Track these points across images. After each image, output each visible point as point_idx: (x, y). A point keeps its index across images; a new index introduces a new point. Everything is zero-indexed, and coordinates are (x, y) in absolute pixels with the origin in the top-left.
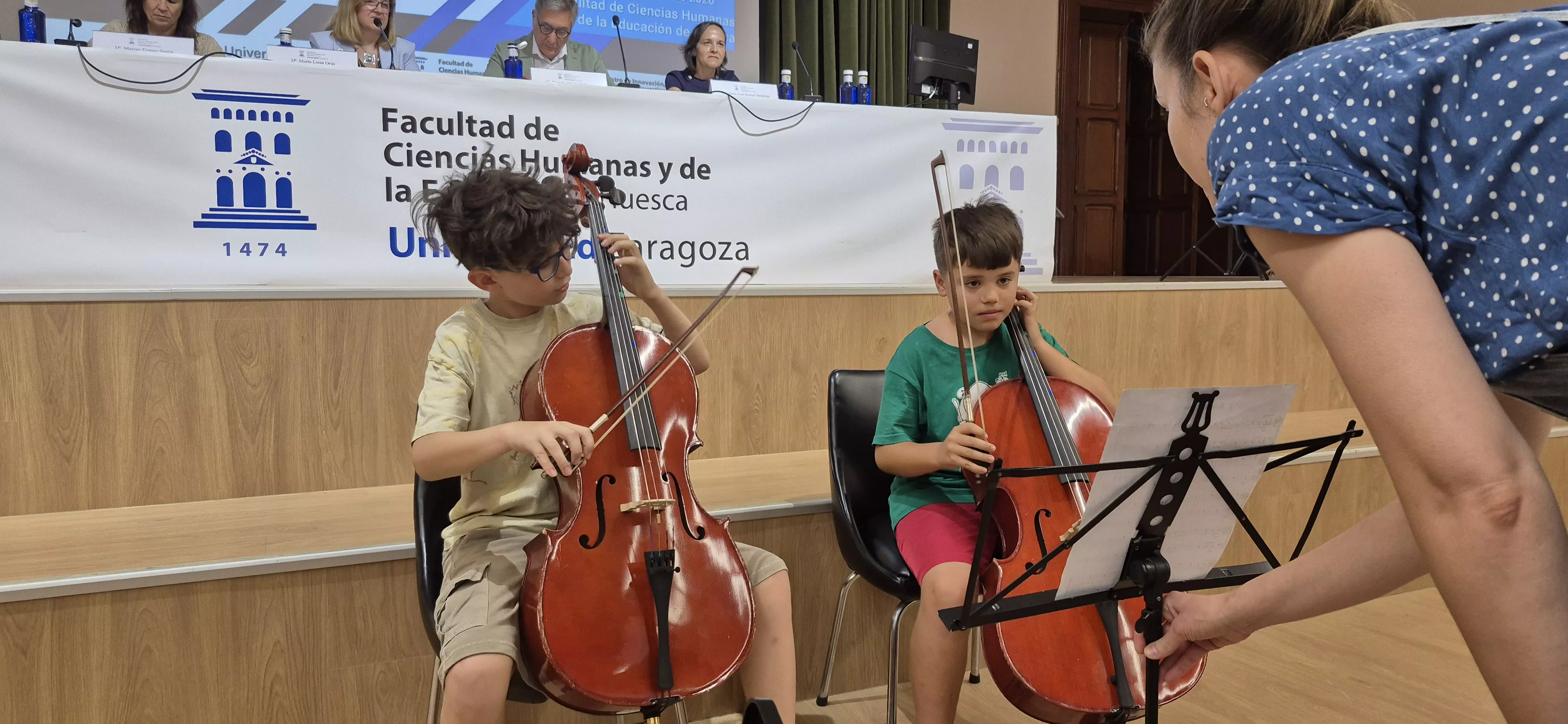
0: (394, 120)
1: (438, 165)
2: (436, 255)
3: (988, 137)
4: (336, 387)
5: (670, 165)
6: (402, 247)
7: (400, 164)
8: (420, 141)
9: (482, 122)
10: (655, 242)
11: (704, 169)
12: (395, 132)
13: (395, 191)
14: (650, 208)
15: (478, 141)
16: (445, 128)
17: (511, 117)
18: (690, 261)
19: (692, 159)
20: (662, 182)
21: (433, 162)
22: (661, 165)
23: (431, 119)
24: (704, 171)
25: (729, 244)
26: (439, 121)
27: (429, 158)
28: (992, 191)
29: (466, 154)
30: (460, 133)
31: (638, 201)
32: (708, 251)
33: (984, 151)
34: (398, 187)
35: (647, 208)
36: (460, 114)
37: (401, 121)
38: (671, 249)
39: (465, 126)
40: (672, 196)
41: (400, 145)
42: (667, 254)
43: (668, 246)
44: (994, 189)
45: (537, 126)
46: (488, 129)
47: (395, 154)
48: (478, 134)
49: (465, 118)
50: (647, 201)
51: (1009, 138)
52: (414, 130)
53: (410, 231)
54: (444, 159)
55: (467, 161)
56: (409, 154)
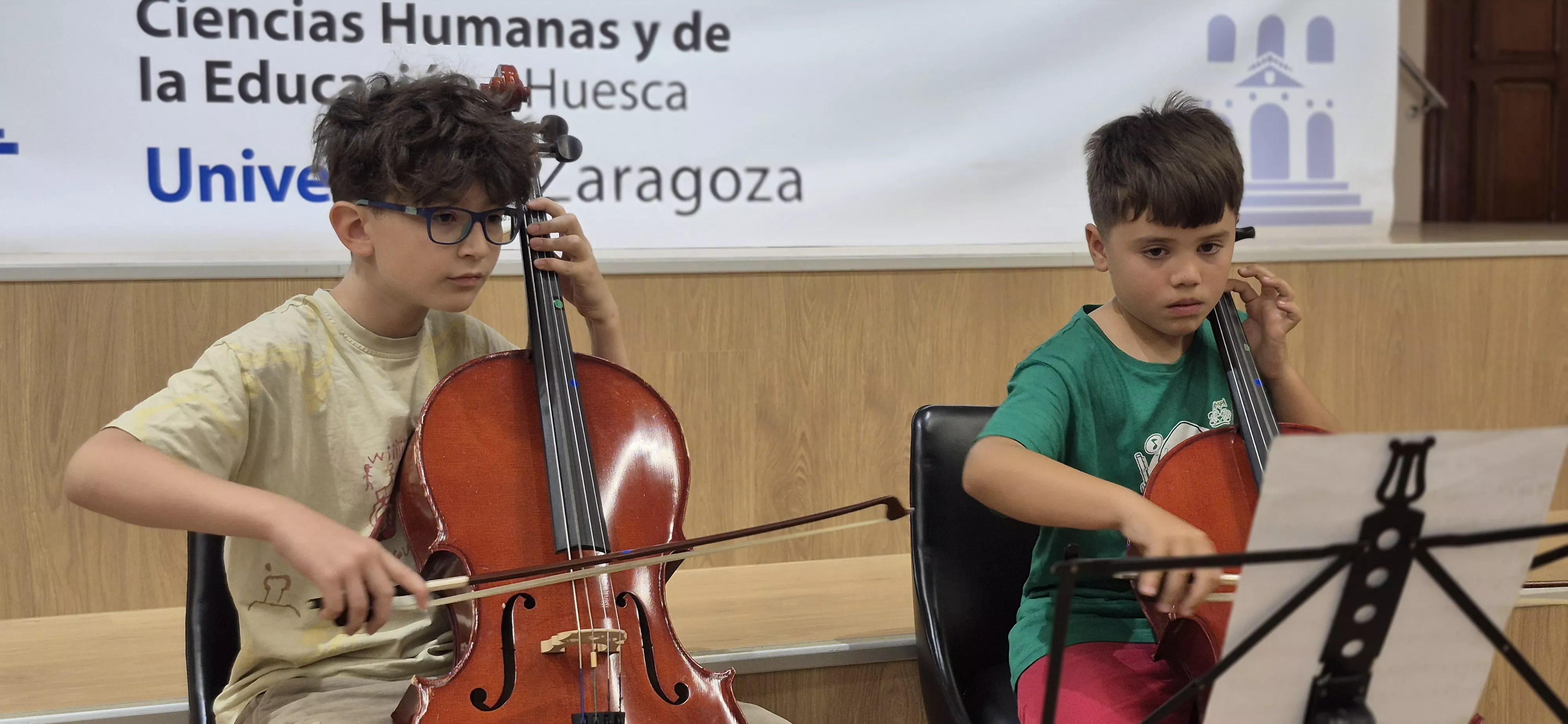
1: (233, 33)
2: (230, 196)
4: (54, 437)
5: (655, 27)
6: (170, 182)
7: (164, 33)
10: (627, 170)
11: (718, 32)
13: (156, 82)
14: (618, 108)
18: (690, 205)
19: (697, 16)
20: (641, 57)
21: (224, 29)
24: (718, 37)
25: (764, 172)
27: (217, 21)
28: (1273, 65)
29: (282, 13)
31: (596, 94)
32: (725, 184)
34: (163, 74)
35: (612, 108)
38: (658, 182)
40: (659, 84)
42: (650, 190)
43: (651, 176)
44: (1276, 61)
47: (156, 15)
50: (613, 93)
53: (184, 155)
54: (243, 22)
55: (284, 25)
56: (181, 12)
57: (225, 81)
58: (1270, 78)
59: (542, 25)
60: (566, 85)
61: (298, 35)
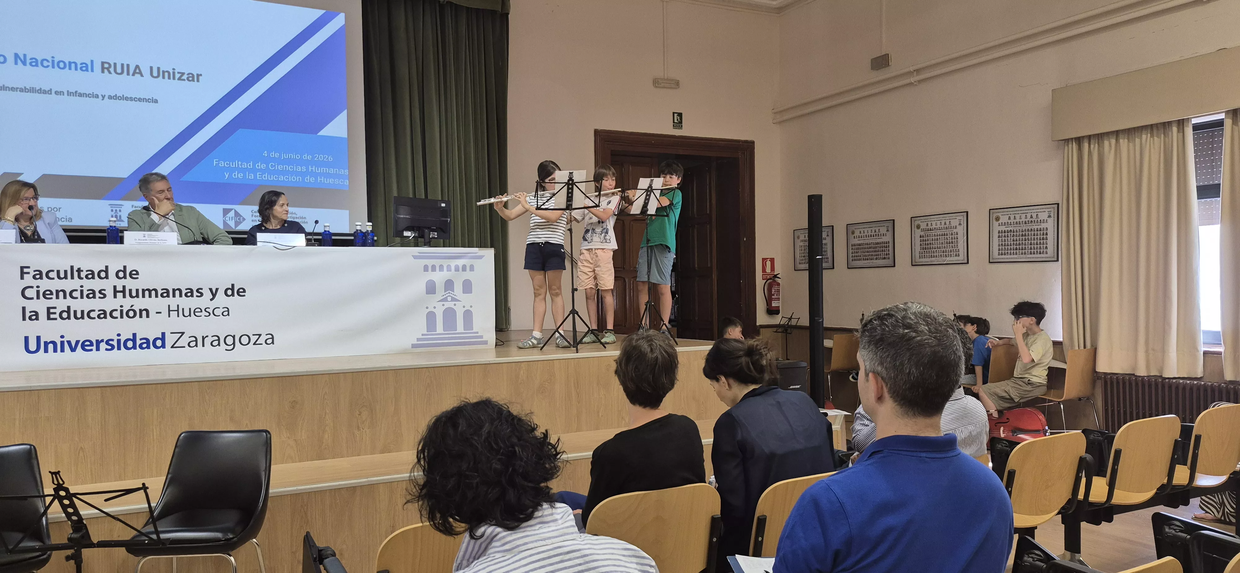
0: (28, 273)
1: (57, 297)
2: (55, 351)
3: (445, 263)
5: (217, 290)
6: (33, 347)
7: (32, 299)
8: (45, 284)
9: (87, 271)
10: (207, 336)
11: (241, 290)
12: (28, 280)
13: (28, 314)
14: (203, 316)
15: (85, 282)
16: (62, 275)
17: (107, 267)
18: (231, 347)
19: (233, 285)
20: (211, 300)
21: (54, 296)
22: (211, 290)
23: (53, 271)
24: (241, 292)
25: (260, 335)
26: (58, 272)
27: (52, 293)
28: (450, 294)
29: (76, 290)
30: (72, 278)
31: (194, 312)
32: (245, 340)
33: (443, 271)
34: (31, 312)
35: (201, 316)
36: (72, 267)
37: (32, 273)
38: (219, 340)
39: (76, 274)
40: (219, 308)
41: (32, 287)
42: (215, 343)
43: (216, 338)
44: (451, 293)
45: (124, 271)
46: (91, 275)
47: (29, 293)
48: (84, 278)
49: (75, 269)
50: (201, 311)
51: (460, 262)
52: (41, 278)
53: (38, 338)
54: (61, 294)
55: (77, 294)
56: (38, 292)
57: (55, 313)
58: (449, 299)
59: (174, 290)
60: (183, 309)
61: (82, 297)
